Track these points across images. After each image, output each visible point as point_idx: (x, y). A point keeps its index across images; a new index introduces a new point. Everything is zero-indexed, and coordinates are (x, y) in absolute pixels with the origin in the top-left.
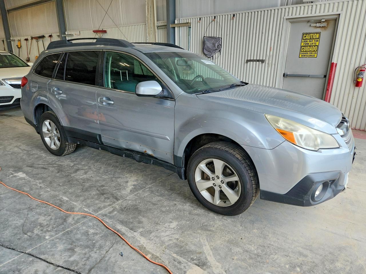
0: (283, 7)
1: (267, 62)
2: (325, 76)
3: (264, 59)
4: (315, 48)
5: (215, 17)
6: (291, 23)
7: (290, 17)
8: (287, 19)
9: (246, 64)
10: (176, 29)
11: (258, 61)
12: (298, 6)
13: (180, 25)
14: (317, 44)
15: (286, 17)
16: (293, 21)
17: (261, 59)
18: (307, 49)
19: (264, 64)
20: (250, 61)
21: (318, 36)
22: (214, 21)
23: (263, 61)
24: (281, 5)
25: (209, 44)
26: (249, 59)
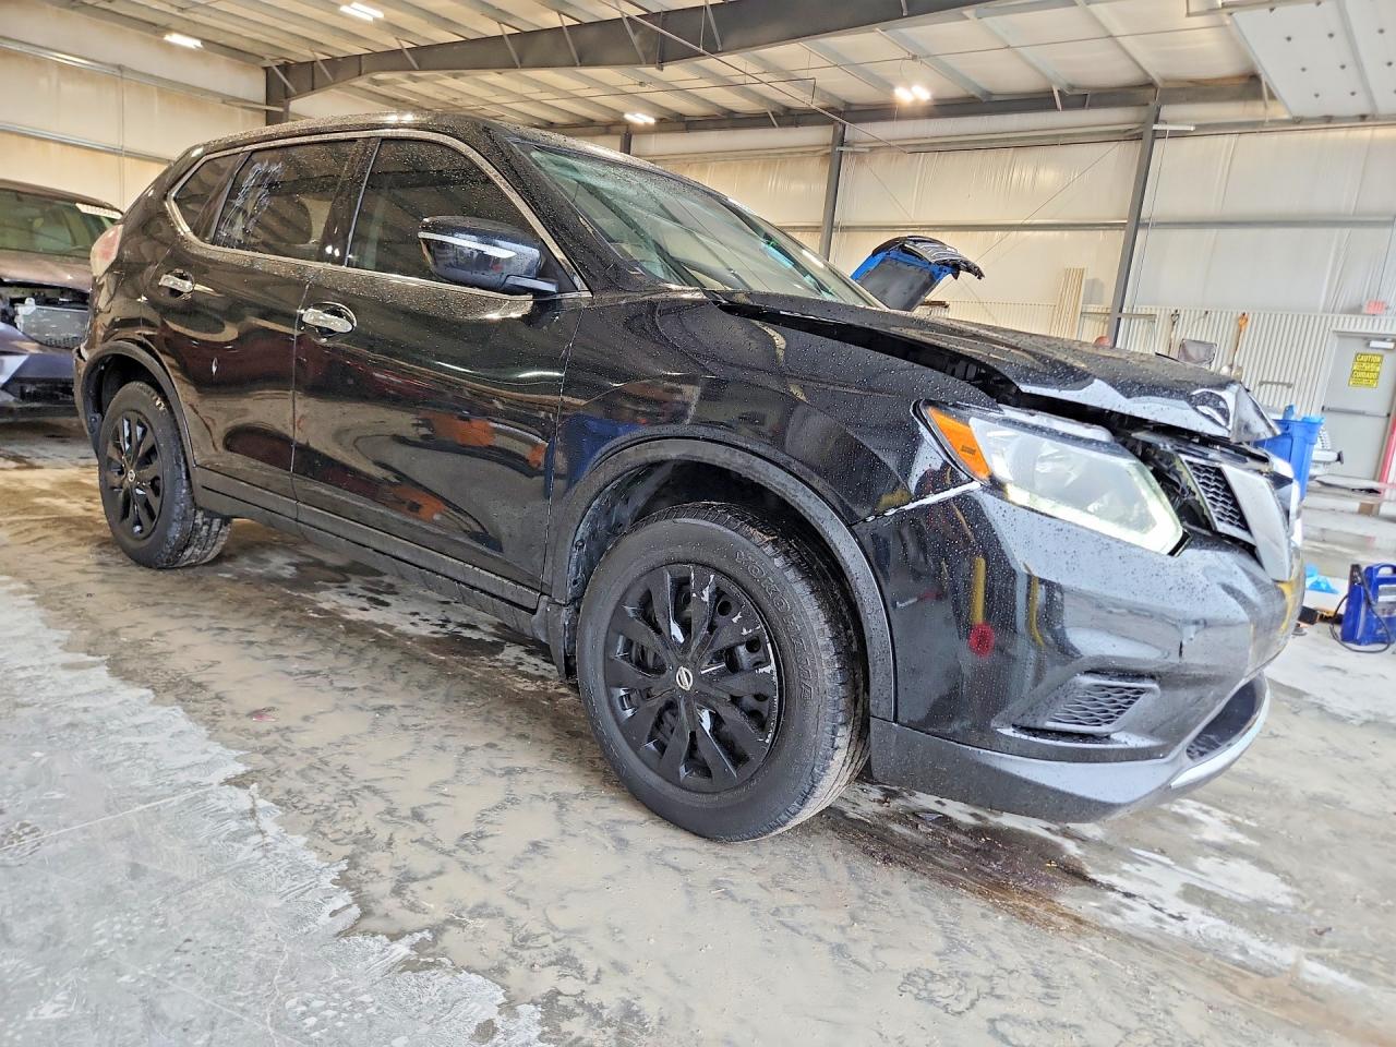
0: (1325, 315)
1: (1296, 388)
2: (1389, 415)
3: (1292, 381)
4: (1374, 375)
5: (1207, 313)
6: (1339, 336)
7: (1340, 329)
8: (1334, 332)
9: (1257, 388)
10: (1123, 321)
11: (1283, 384)
12: (1354, 317)
13: (1132, 316)
14: (1378, 369)
15: (1334, 328)
16: (1342, 335)
17: (1287, 381)
18: (1362, 374)
19: (1291, 390)
20: (1267, 383)
21: (1379, 359)
22: (1204, 317)
23: (1289, 386)
24: (1324, 311)
25: (1192, 351)
26: (1264, 379)
